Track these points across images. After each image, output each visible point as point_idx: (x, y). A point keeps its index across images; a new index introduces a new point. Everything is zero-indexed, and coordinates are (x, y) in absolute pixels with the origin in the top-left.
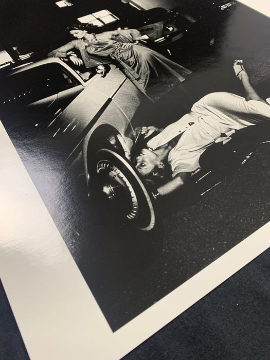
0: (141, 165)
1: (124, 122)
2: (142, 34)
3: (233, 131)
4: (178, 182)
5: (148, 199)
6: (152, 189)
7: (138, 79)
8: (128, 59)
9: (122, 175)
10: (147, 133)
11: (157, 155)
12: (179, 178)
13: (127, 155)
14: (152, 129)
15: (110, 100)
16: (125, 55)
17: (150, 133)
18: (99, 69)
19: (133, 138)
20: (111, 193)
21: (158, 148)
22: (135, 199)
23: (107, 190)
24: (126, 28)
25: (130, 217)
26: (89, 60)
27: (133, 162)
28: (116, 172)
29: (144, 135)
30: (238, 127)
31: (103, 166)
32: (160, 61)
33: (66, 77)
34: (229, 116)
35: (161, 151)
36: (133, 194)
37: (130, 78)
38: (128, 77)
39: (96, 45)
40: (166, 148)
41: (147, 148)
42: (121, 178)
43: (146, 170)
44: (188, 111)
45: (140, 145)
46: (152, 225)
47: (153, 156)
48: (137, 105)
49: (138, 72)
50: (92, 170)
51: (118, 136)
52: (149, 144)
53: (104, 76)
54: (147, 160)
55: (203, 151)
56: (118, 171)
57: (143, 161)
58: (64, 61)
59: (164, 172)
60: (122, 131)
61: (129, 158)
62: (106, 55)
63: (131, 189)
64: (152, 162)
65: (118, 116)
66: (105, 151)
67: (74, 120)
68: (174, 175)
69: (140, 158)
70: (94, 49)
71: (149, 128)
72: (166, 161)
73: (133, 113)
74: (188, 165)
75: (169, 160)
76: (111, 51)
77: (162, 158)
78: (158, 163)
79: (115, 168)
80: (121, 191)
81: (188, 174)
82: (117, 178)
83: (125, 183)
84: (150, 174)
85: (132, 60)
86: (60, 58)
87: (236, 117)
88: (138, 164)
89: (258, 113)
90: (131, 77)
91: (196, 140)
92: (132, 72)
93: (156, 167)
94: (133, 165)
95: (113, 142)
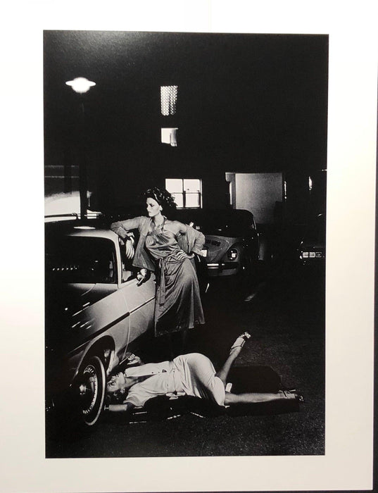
0: (112, 384)
1: (123, 342)
2: (205, 247)
3: (184, 394)
4: (124, 407)
5: (100, 408)
6: (107, 403)
7: (161, 305)
8: (170, 275)
9: (96, 383)
10: (132, 361)
11: (125, 382)
12: (126, 406)
13: (108, 371)
14: (137, 359)
15: (128, 314)
16: (172, 268)
17: (135, 362)
18: (140, 274)
19: (120, 360)
20: (83, 392)
21: (130, 378)
22: (93, 403)
23: (82, 388)
24: (198, 228)
25: (84, 412)
26: (140, 256)
27: (108, 379)
28: (94, 380)
29: (129, 361)
30: (190, 393)
31: (89, 370)
32: (192, 294)
33: (111, 267)
34: (192, 381)
35: (130, 380)
36: (94, 400)
37: (156, 300)
38: (156, 297)
39: (158, 236)
40: (135, 380)
41: (124, 373)
42: (94, 385)
43: (112, 389)
44: (171, 360)
45: (121, 368)
46: (92, 424)
47: (123, 382)
48: (143, 330)
49: (166, 297)
50: (81, 370)
51: (113, 352)
52: (127, 371)
53: (139, 285)
54: (117, 382)
55: (154, 396)
56: (96, 379)
57: (115, 381)
58: (120, 243)
59: (121, 397)
60: (118, 349)
61: (108, 373)
62: (157, 257)
63: (95, 396)
64: (119, 385)
65: (123, 335)
66: (97, 360)
67: (93, 320)
68: (125, 402)
69: (114, 378)
70: (153, 242)
71: (136, 357)
72: (127, 390)
73: (135, 338)
74: (138, 400)
75: (130, 390)
76: (164, 253)
77: (127, 385)
78: (123, 388)
79: (95, 376)
80: (90, 393)
81: (134, 406)
82: (92, 384)
83: (95, 389)
84: (113, 393)
85: (172, 278)
86: (120, 237)
87: (195, 384)
88: (111, 382)
89: (212, 390)
90: (158, 299)
91: (157, 385)
92: (163, 294)
93: (119, 390)
94: (107, 381)
95: (106, 355)
